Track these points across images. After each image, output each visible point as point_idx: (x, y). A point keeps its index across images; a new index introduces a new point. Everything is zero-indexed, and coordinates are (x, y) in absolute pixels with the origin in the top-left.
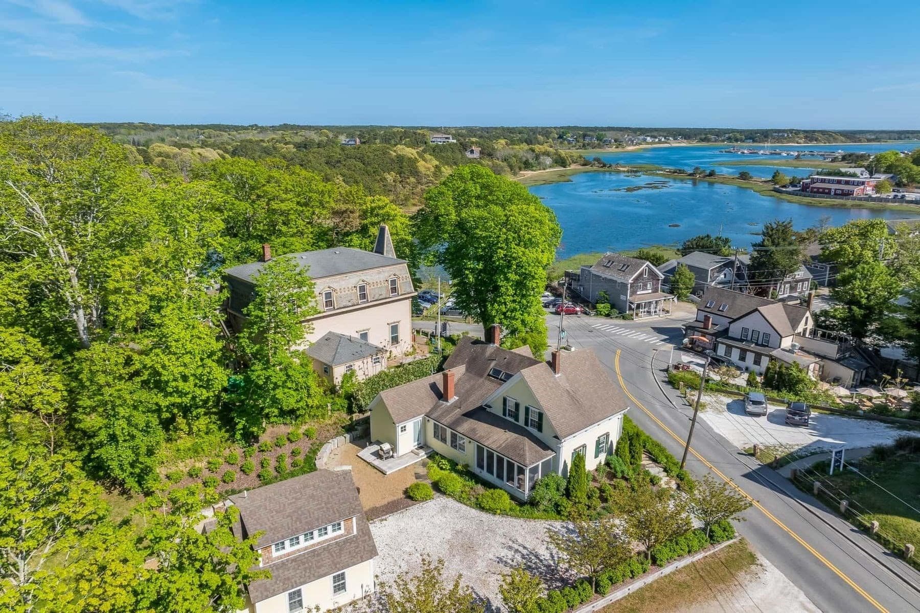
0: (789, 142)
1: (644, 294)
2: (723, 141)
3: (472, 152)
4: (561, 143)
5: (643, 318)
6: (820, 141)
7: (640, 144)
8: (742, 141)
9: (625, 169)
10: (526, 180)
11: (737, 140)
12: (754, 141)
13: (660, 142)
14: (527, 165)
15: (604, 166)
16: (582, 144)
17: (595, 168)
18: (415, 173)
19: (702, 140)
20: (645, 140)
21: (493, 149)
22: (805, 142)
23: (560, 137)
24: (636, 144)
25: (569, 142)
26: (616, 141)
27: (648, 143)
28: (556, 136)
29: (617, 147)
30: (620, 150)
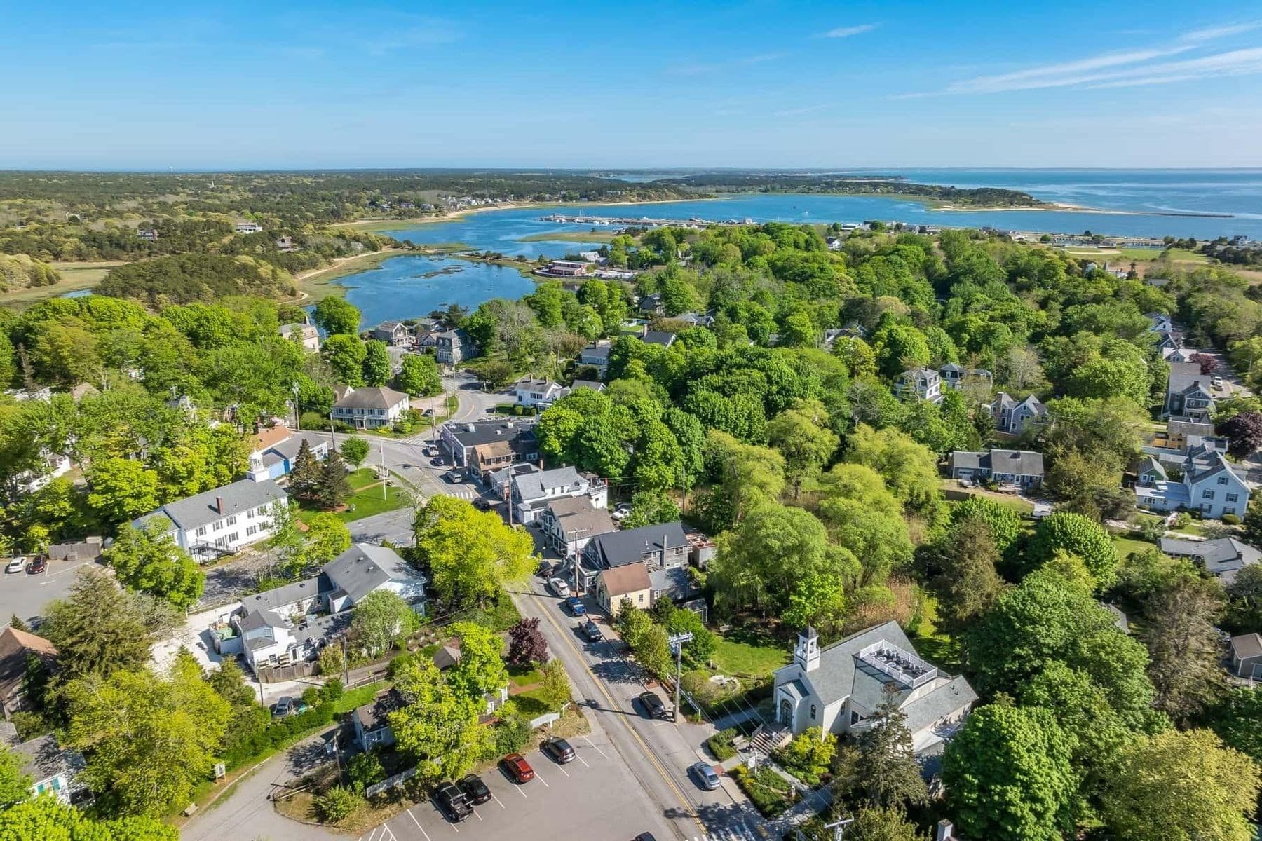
0: (621, 201)
1: (400, 336)
2: (558, 200)
3: (283, 241)
4: (374, 211)
5: (401, 344)
6: (654, 199)
7: (464, 208)
8: (577, 200)
9: (432, 252)
10: (340, 269)
11: (571, 199)
12: (589, 200)
13: (487, 205)
14: (340, 253)
15: (414, 248)
16: (398, 212)
17: (405, 251)
18: (258, 276)
19: (536, 199)
20: (469, 203)
21: (303, 236)
22: (638, 201)
23: (373, 203)
24: (460, 209)
25: (383, 210)
26: (436, 207)
27: (473, 207)
28: (368, 202)
29: (437, 216)
30: (439, 219)
